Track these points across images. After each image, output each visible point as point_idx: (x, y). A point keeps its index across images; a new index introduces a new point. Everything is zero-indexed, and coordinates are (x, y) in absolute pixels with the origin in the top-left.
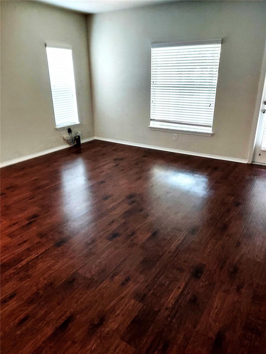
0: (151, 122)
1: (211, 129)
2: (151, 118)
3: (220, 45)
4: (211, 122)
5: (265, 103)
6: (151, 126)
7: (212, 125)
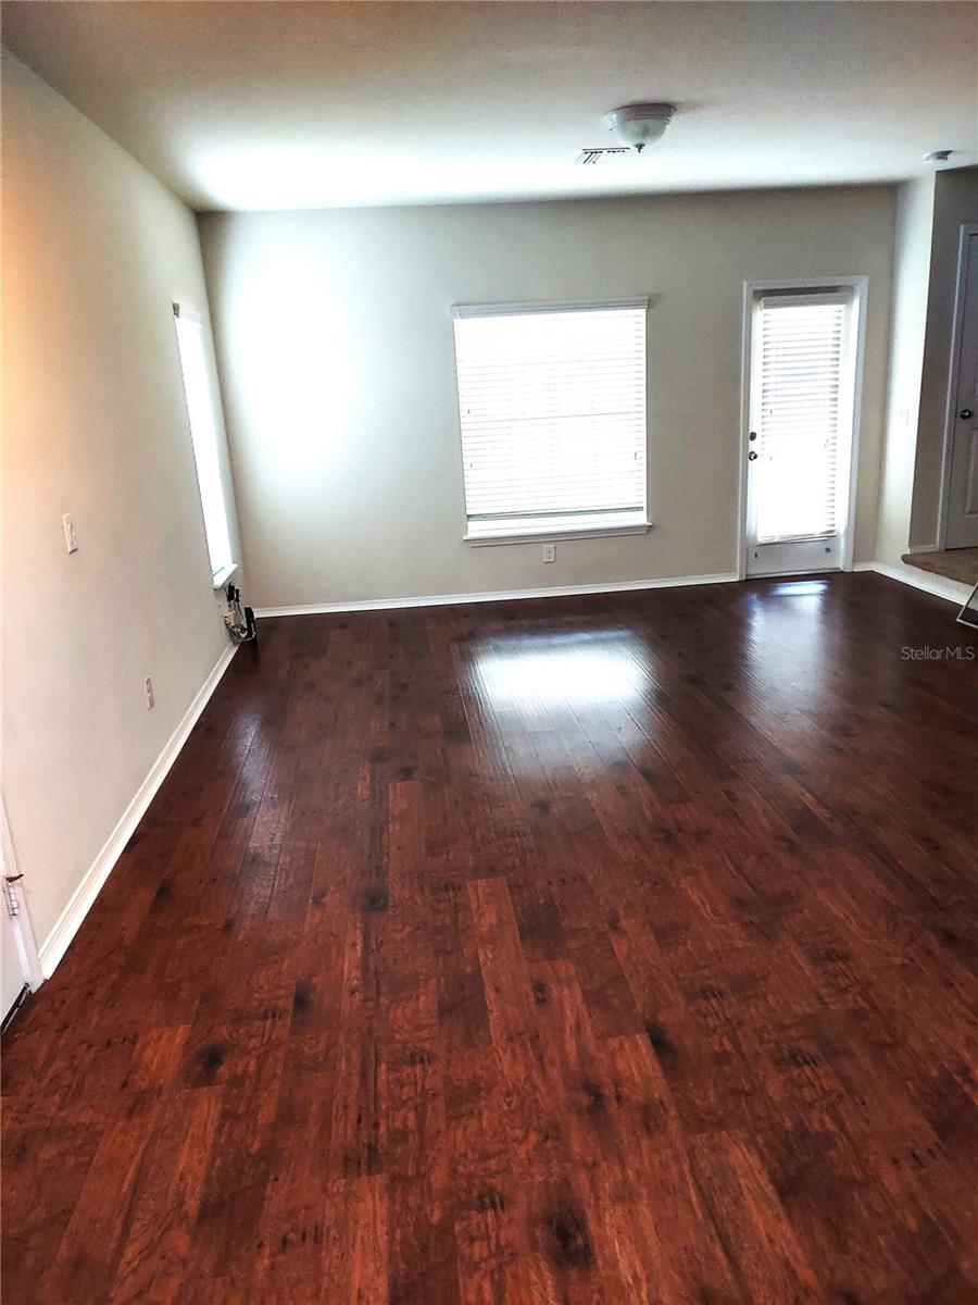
0: (472, 525)
1: (644, 513)
2: (469, 512)
3: (643, 312)
4: (641, 498)
5: (753, 436)
6: (471, 534)
7: (644, 505)
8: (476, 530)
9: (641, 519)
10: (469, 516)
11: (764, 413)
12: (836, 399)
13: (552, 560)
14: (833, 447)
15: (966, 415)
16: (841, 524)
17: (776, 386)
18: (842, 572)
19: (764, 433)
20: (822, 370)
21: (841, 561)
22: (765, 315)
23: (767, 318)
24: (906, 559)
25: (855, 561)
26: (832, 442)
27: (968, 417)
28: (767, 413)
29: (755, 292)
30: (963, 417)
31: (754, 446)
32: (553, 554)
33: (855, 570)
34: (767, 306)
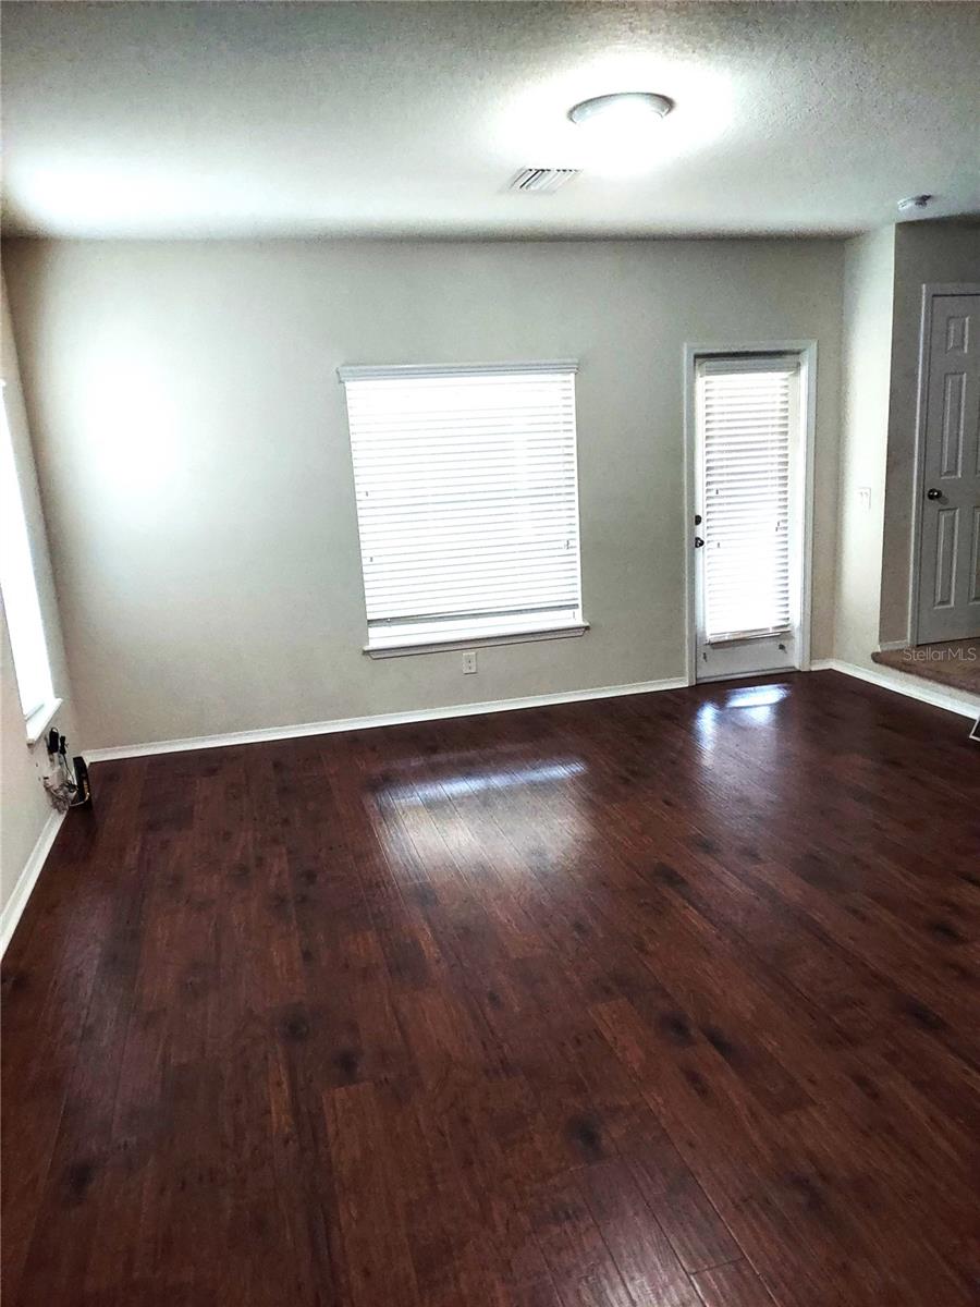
0: (373, 632)
1: (579, 612)
2: (370, 617)
3: (571, 377)
4: (575, 593)
5: (698, 520)
6: (373, 644)
7: (579, 602)
8: (379, 638)
9: (575, 619)
10: (370, 621)
11: (709, 494)
12: (785, 478)
13: (473, 671)
14: (784, 532)
15: (934, 495)
16: (796, 618)
17: (720, 463)
18: (799, 671)
19: (710, 516)
20: (769, 445)
21: (796, 659)
22: (707, 383)
23: (709, 386)
24: (877, 658)
25: (812, 658)
26: (782, 527)
27: (938, 497)
28: (713, 493)
29: (697, 356)
30: (931, 497)
31: (701, 531)
32: (473, 664)
33: (813, 669)
34: (709, 373)
